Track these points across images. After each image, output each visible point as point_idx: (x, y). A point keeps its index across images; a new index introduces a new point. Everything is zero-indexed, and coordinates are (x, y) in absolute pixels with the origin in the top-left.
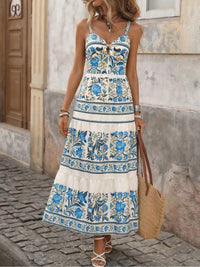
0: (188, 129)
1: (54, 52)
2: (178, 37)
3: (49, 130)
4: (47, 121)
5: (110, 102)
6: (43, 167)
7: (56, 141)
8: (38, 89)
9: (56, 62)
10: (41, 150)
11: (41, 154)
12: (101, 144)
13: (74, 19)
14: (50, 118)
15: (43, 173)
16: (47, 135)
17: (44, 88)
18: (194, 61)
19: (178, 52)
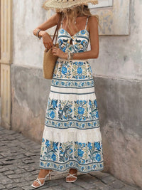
0: (119, 93)
1: (18, 35)
2: (111, 23)
3: (15, 95)
4: (13, 89)
5: (73, 79)
6: (11, 124)
7: (20, 104)
8: (6, 64)
9: (20, 43)
10: (9, 112)
11: (9, 115)
12: (67, 108)
13: (33, 10)
14: (15, 86)
15: (11, 129)
16: (13, 100)
17: (11, 63)
18: (124, 41)
19: (111, 33)
